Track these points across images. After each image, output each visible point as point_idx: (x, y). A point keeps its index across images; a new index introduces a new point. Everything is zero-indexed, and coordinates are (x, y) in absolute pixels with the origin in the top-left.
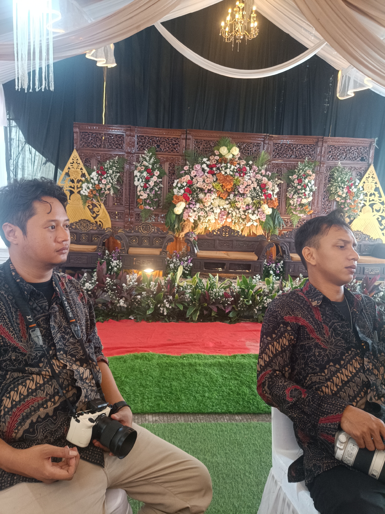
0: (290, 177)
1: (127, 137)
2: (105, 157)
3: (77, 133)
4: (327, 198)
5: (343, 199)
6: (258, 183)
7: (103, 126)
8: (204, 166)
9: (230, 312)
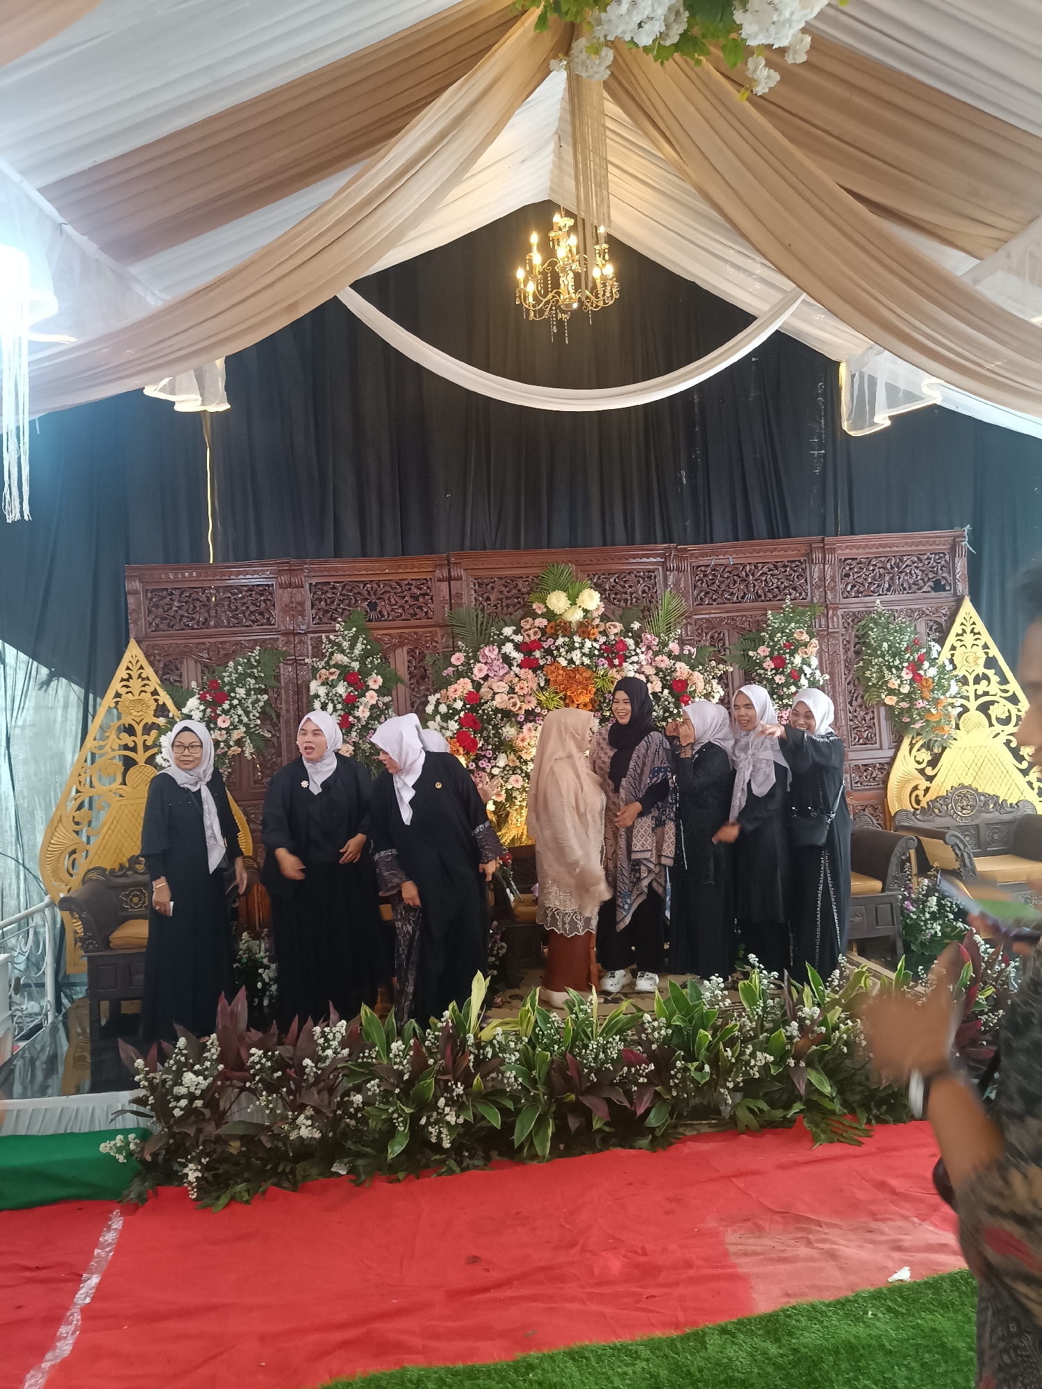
0: (751, 653)
1: (281, 591)
2: (222, 652)
3: (136, 593)
4: (859, 700)
5: (903, 700)
6: (663, 679)
7: (211, 567)
8: (508, 648)
9: (648, 1111)
